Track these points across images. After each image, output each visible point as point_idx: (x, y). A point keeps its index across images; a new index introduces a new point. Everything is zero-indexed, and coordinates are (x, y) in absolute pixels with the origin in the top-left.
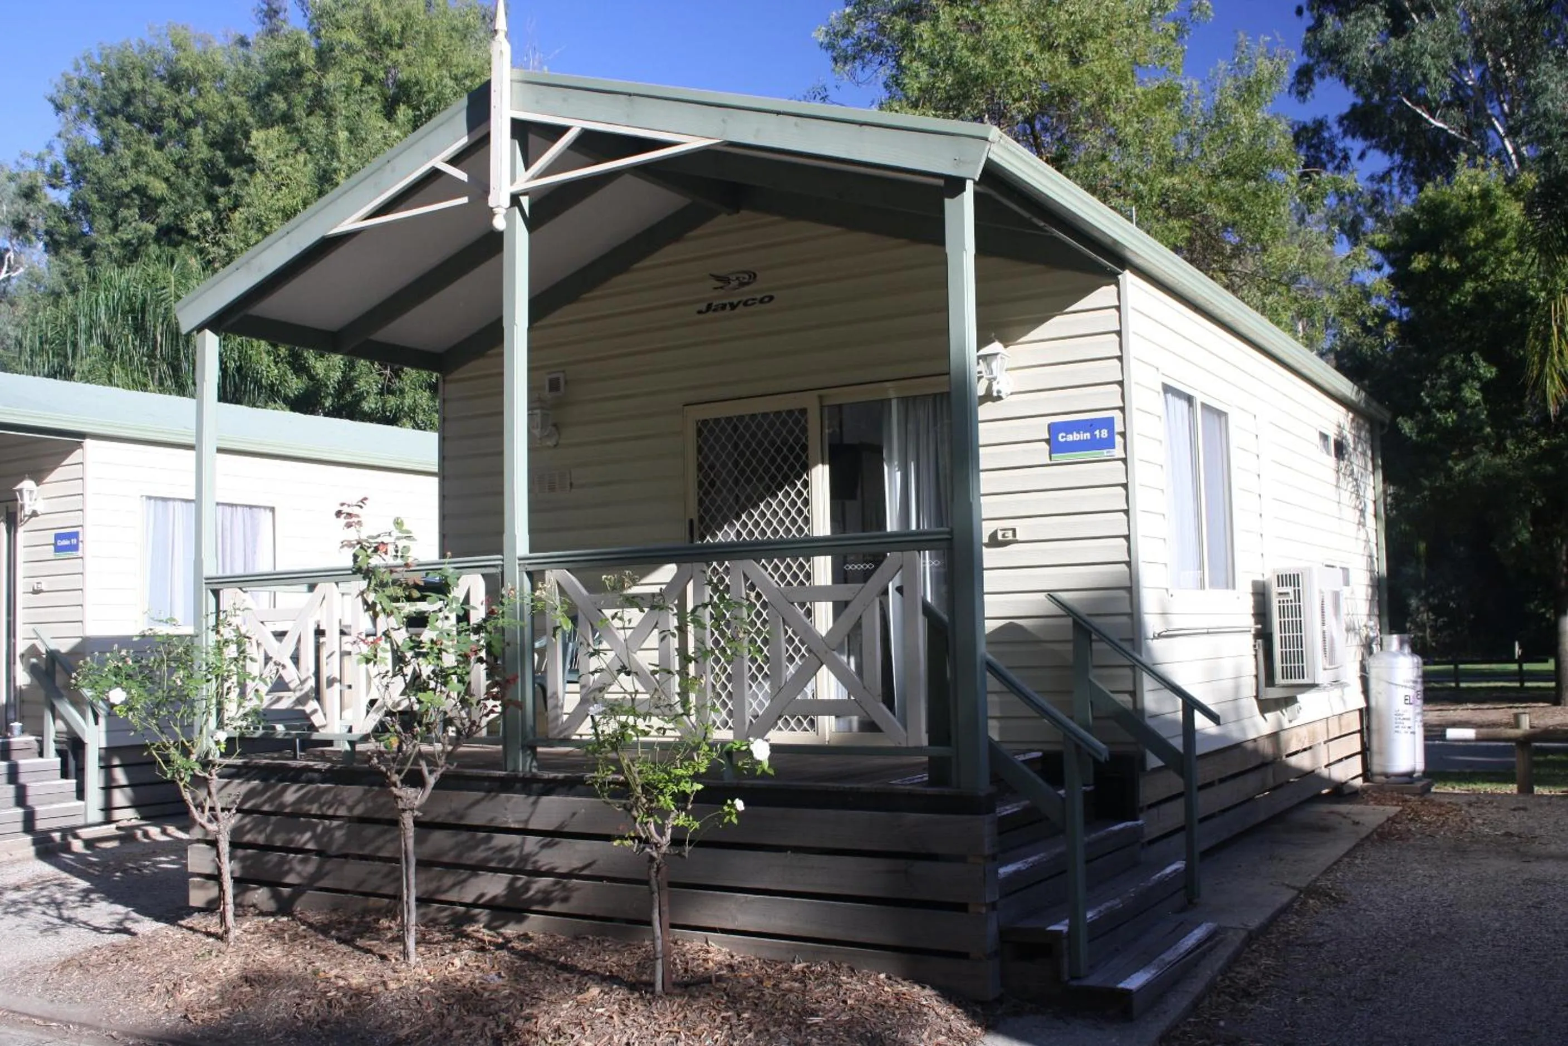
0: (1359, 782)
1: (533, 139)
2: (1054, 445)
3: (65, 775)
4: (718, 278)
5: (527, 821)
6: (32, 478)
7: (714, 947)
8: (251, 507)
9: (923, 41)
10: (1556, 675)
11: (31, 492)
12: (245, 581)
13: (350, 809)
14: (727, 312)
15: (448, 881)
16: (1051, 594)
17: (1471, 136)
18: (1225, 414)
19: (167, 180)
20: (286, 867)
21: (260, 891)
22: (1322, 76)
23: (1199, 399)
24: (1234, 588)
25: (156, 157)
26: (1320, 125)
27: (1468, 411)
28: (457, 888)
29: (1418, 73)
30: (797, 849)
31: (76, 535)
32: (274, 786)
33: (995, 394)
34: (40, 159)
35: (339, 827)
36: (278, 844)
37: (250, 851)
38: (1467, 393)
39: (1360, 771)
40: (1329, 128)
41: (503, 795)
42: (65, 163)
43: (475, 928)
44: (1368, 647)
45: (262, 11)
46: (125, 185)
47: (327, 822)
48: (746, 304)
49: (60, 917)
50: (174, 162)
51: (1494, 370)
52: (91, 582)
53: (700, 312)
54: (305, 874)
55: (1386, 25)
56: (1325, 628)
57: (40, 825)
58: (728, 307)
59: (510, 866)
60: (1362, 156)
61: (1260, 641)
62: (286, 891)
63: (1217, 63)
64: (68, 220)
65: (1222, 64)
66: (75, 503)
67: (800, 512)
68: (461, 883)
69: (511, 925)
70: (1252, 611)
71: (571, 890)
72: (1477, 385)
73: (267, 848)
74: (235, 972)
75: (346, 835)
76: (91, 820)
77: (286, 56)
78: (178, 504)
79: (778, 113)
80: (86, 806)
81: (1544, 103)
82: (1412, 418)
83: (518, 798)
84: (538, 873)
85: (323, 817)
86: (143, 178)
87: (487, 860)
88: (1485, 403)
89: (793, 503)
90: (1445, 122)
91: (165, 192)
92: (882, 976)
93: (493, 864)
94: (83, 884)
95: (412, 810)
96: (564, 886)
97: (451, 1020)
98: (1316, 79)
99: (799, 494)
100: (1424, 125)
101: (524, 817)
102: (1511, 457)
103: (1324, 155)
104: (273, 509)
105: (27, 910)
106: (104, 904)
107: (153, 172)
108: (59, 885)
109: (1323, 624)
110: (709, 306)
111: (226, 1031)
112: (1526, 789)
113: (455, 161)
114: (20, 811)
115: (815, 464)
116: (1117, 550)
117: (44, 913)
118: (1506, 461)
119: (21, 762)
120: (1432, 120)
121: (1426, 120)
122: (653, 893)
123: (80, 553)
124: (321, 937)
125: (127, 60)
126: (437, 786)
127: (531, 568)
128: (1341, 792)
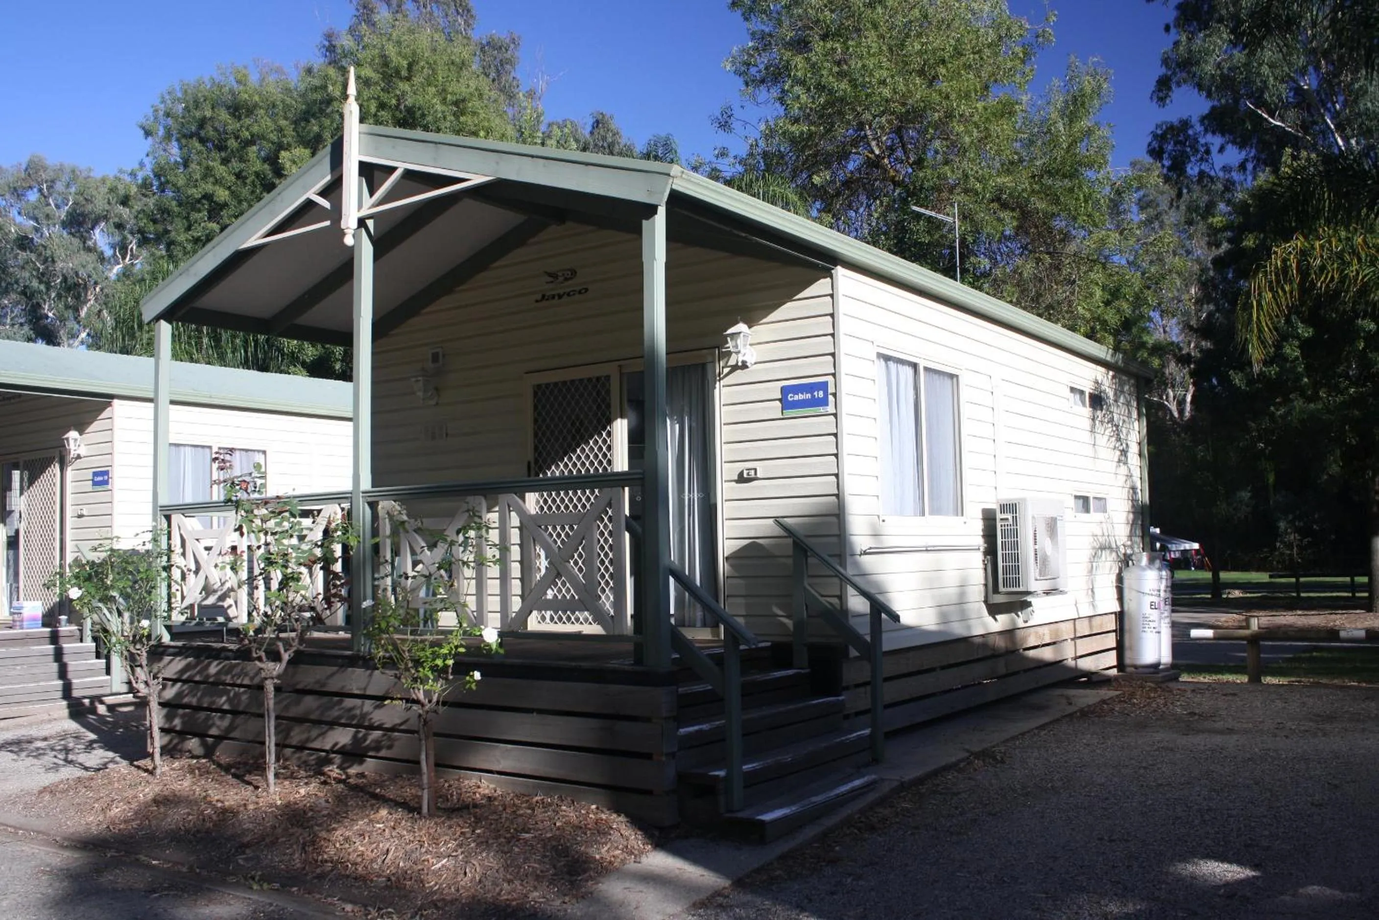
0: (1114, 672)
1: (377, 174)
2: (786, 404)
3: (98, 656)
4: (550, 275)
5: (365, 689)
6: (76, 430)
7: (484, 783)
8: (247, 450)
9: (797, 70)
10: (1369, 587)
11: (76, 440)
12: (187, 509)
13: (252, 679)
14: (556, 301)
15: (314, 733)
16: (776, 519)
17: (1306, 132)
18: (957, 376)
19: (229, 188)
20: (211, 722)
21: (193, 740)
22: (1179, 84)
23: (922, 364)
24: (962, 515)
25: (221, 170)
26: (1185, 124)
27: (1288, 365)
28: (321, 738)
29: (1258, 80)
30: (540, 712)
31: (106, 473)
32: (203, 661)
33: (740, 364)
34: (133, 174)
35: (244, 692)
36: (205, 705)
37: (187, 710)
38: (1287, 350)
39: (1115, 663)
40: (1192, 127)
41: (350, 669)
42: (152, 176)
43: (330, 768)
44: (1126, 561)
45: (324, 46)
46: (196, 193)
47: (237, 689)
48: (569, 295)
49: (66, 760)
50: (235, 174)
51: (1311, 330)
52: (118, 508)
53: (537, 301)
54: (223, 728)
55: (1230, 40)
56: (1037, 547)
57: (76, 693)
58: (556, 297)
59: (354, 722)
60: (1221, 150)
61: (989, 557)
62: (210, 740)
63: (1051, 80)
64: (155, 221)
65: (1056, 82)
66: (105, 448)
67: (605, 455)
68: (323, 734)
69: (355, 766)
70: (981, 533)
71: (395, 740)
72: (1297, 343)
73: (198, 708)
74: (150, 797)
75: (250, 697)
76: (115, 690)
77: (315, 89)
78: (188, 449)
79: (532, 156)
80: (111, 680)
81: (1366, 104)
82: (1242, 372)
83: (359, 671)
84: (372, 728)
85: (234, 685)
86: (209, 187)
87: (340, 717)
88: (1303, 359)
89: (600, 449)
90: (1283, 122)
91: (227, 198)
92: (594, 807)
93: (343, 721)
94: (93, 736)
95: (272, 678)
96: (390, 736)
97: (279, 831)
98: (1174, 87)
99: (605, 441)
100: (1265, 123)
101: (363, 686)
102: (1324, 403)
103: (1188, 149)
104: (264, 452)
105: (44, 754)
106: (101, 751)
107: (217, 182)
108: (76, 737)
109: (1035, 543)
110: (543, 296)
111: (132, 837)
112: (1255, 679)
113: (323, 193)
114: (60, 682)
115: (616, 419)
116: (827, 485)
117: (55, 757)
118: (1320, 406)
119: (64, 646)
120: (1272, 121)
121: (1266, 120)
122: (420, 740)
123: (109, 487)
124: (223, 773)
125: (199, 95)
126: (290, 662)
127: (370, 499)
128: (1094, 680)
